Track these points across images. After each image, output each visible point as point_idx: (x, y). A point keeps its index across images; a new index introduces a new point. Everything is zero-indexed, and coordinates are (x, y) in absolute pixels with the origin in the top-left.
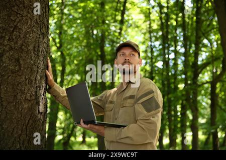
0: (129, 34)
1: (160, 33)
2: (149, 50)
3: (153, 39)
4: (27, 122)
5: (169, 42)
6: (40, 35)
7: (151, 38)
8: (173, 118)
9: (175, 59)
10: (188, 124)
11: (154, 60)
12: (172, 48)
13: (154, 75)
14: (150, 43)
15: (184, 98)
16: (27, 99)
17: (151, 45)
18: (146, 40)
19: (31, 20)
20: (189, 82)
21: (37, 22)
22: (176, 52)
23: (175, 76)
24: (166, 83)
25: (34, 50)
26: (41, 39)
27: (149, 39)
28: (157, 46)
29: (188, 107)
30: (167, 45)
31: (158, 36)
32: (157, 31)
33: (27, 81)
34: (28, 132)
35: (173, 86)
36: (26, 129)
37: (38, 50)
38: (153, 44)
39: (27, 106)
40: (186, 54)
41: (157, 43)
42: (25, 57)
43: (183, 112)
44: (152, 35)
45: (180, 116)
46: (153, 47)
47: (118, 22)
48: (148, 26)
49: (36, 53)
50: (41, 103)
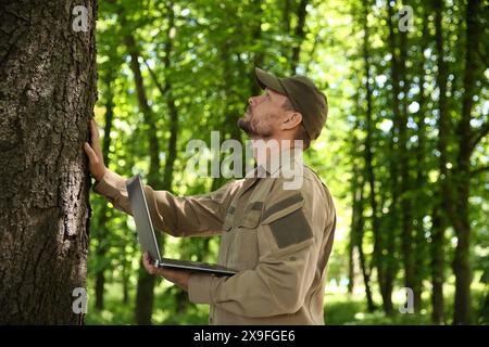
0: (319, 59)
1: (388, 57)
2: (363, 95)
3: (373, 69)
4: (36, 256)
5: (409, 77)
6: (69, 66)
7: (367, 68)
8: (414, 246)
9: (420, 115)
10: (447, 258)
11: (374, 117)
12: (415, 90)
13: (373, 150)
14: (364, 80)
15: (437, 201)
16: (37, 207)
17: (368, 83)
18: (357, 71)
19: (49, 32)
20: (449, 166)
21: (63, 38)
22: (422, 99)
23: (419, 151)
24: (400, 166)
25: (55, 99)
26: (73, 75)
27: (363, 71)
28: (381, 85)
29: (447, 220)
30: (402, 84)
31: (383, 64)
32: (381, 52)
33: (37, 168)
34: (38, 279)
35: (414, 174)
36: (35, 273)
37: (64, 99)
38: (371, 81)
39: (37, 221)
40: (443, 104)
41: (381, 80)
42: (33, 114)
43: (435, 232)
44: (370, 60)
45: (430, 241)
46: (371, 87)
47: (292, 33)
48: (362, 42)
49: (60, 106)
50: (70, 216)
